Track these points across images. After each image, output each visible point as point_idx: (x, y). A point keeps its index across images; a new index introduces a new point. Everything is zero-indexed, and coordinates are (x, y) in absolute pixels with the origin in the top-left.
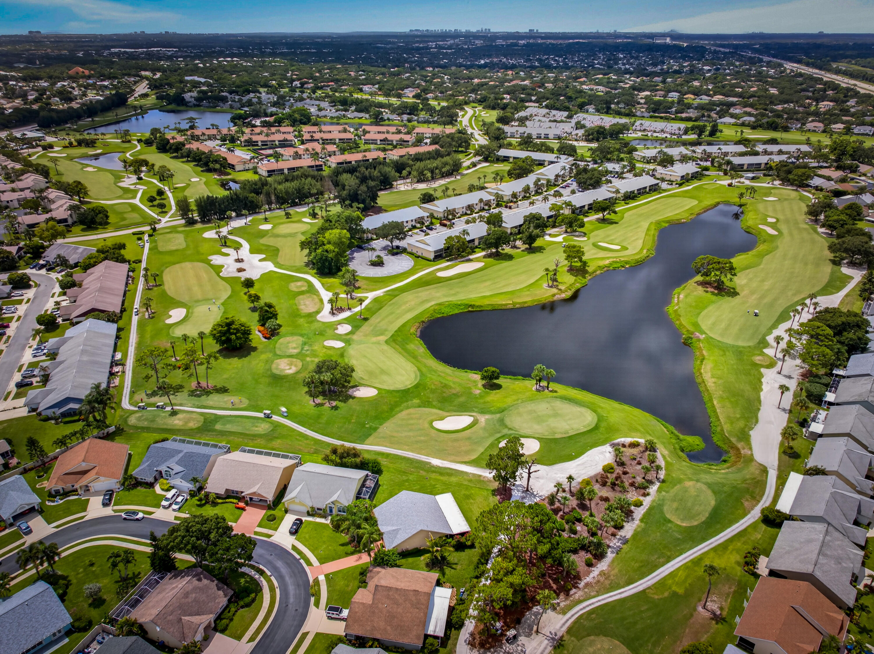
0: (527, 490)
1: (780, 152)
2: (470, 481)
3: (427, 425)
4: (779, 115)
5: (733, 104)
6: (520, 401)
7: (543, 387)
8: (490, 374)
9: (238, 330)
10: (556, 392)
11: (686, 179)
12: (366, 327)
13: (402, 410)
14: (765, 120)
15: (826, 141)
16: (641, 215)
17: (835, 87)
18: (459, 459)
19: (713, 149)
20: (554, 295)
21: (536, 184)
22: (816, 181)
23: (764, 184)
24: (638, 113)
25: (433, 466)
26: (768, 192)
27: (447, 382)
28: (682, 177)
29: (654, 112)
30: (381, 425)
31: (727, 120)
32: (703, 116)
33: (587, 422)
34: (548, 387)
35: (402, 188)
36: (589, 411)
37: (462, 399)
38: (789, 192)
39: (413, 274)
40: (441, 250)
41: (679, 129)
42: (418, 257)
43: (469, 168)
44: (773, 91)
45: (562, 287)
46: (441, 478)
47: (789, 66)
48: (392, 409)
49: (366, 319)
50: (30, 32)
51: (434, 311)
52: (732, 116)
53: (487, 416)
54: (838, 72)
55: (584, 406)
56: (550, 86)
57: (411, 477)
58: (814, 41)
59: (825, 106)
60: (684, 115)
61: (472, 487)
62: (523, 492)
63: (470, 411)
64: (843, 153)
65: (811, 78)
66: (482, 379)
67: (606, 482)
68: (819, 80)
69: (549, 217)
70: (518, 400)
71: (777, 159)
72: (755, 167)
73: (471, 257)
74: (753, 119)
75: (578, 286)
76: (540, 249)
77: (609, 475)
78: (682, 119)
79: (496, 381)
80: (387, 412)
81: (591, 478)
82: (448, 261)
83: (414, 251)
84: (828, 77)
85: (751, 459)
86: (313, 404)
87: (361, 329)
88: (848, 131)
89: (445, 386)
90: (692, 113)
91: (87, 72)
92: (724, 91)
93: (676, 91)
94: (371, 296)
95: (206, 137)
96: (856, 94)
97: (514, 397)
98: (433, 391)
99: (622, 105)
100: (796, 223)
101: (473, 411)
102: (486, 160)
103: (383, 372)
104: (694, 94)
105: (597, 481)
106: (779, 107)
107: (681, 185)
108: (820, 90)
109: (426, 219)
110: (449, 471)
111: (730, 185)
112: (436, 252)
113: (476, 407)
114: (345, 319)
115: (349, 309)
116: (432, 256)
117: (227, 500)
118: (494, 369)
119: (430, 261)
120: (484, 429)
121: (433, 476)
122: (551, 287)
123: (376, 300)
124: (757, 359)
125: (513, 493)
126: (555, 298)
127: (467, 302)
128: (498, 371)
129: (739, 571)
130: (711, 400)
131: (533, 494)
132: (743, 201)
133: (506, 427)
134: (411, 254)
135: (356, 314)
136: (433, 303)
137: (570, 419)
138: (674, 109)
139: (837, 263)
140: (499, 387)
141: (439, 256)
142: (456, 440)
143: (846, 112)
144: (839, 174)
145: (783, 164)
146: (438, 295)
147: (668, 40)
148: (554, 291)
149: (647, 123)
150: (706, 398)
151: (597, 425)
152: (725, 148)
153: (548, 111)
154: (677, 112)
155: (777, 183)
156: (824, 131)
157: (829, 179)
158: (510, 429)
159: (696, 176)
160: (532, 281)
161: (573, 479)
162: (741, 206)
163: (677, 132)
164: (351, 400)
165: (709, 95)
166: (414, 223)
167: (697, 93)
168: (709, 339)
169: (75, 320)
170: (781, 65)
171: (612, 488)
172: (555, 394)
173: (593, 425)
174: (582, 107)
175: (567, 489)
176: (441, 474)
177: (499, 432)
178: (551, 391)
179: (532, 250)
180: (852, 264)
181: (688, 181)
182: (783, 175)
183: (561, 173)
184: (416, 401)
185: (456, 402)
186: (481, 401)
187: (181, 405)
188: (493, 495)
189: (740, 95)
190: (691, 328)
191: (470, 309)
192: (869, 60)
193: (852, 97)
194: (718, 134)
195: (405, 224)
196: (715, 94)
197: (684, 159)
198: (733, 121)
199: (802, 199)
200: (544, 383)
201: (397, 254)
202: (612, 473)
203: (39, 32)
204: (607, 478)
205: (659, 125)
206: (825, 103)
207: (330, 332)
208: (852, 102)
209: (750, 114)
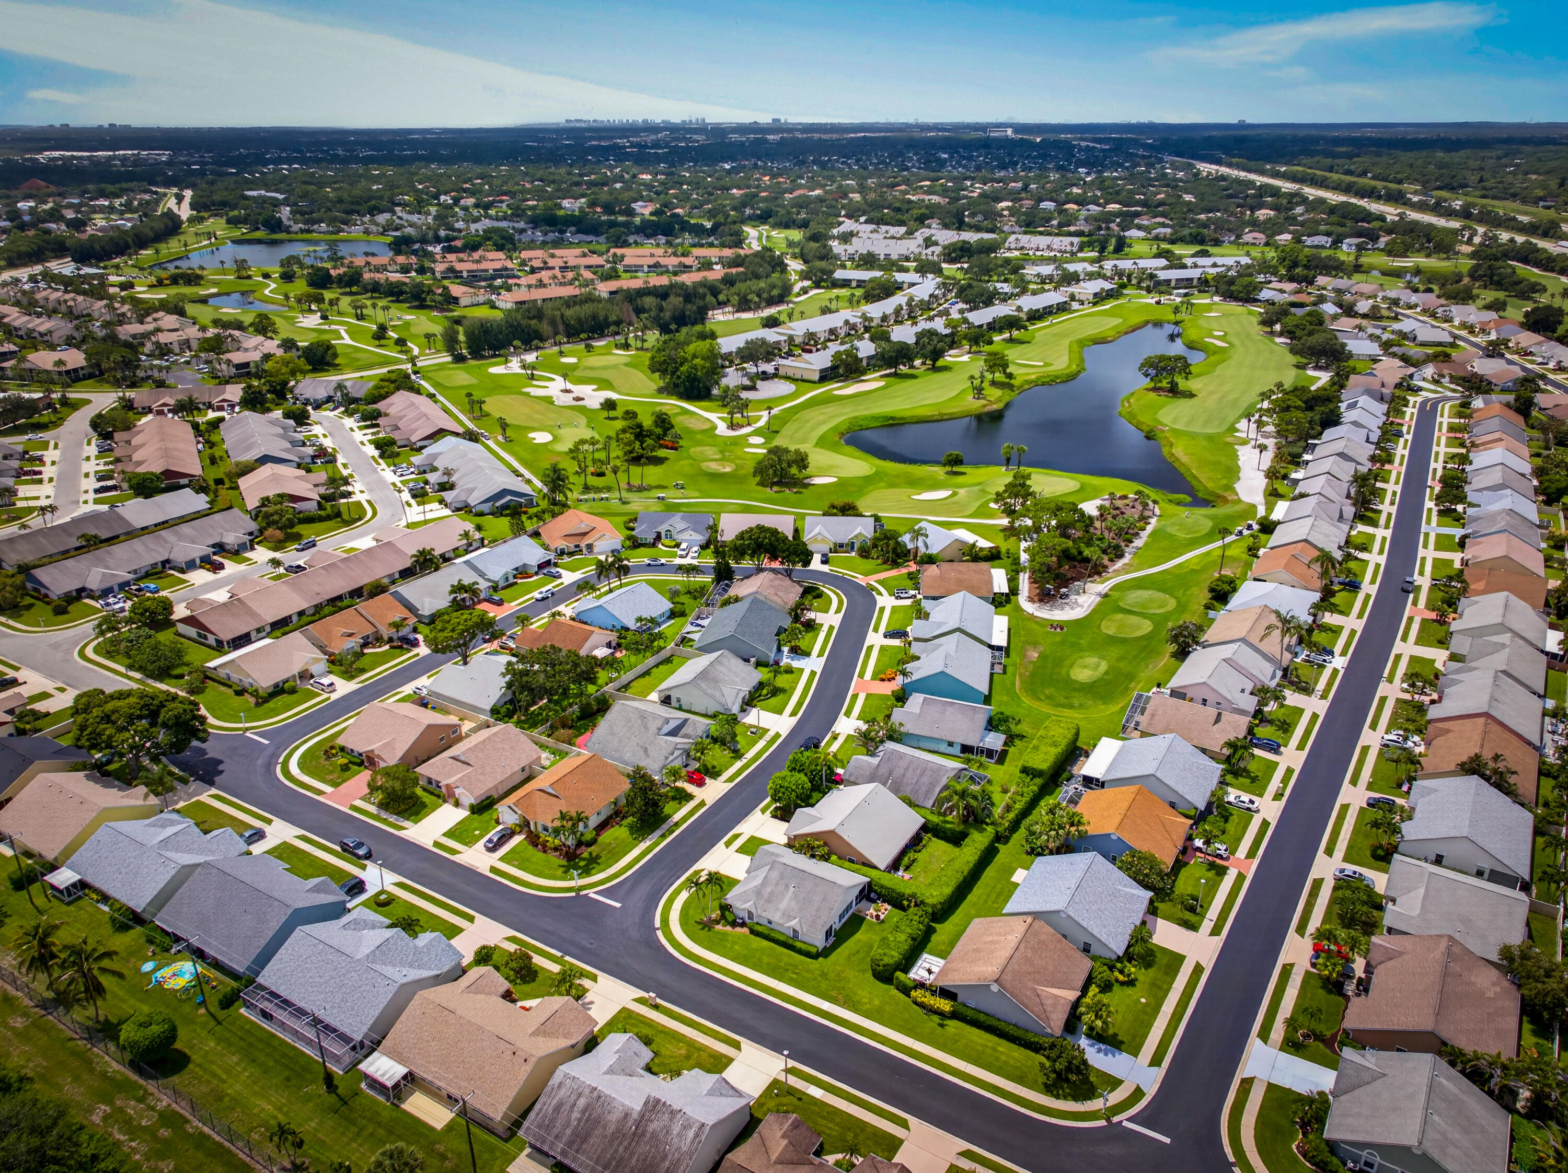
1: (1215, 265)
3: (904, 498)
4: (1205, 225)
5: (1137, 215)
6: (994, 478)
8: (953, 457)
11: (1100, 298)
12: (781, 438)
13: (872, 491)
14: (1186, 232)
15: (1271, 254)
16: (1055, 335)
17: (1275, 192)
19: (1126, 265)
20: (985, 407)
21: (909, 304)
22: (1265, 294)
23: (1202, 300)
24: (1006, 228)
26: (1209, 308)
28: (1095, 295)
29: (1028, 225)
31: (1134, 233)
32: (1100, 228)
33: (1071, 486)
35: (721, 318)
36: (1071, 481)
38: (1234, 307)
39: (804, 394)
40: (826, 369)
41: (1072, 244)
42: (797, 379)
43: (799, 295)
44: (1188, 198)
45: (990, 399)
47: (1206, 168)
48: (860, 490)
49: (776, 432)
51: (849, 424)
52: (1139, 228)
54: (1276, 175)
56: (856, 197)
58: (1235, 133)
59: (1263, 214)
60: (1072, 229)
63: (944, 489)
64: (1295, 264)
65: (1238, 181)
68: (1251, 183)
70: (991, 477)
71: (1213, 271)
72: (1187, 283)
73: (863, 377)
74: (1168, 230)
75: (1009, 397)
76: (946, 368)
78: (1070, 234)
79: (956, 470)
82: (837, 382)
83: (790, 374)
84: (1259, 180)
85: (1239, 501)
86: (772, 491)
87: (776, 440)
88: (1297, 240)
90: (1081, 226)
91: (54, 188)
92: (1120, 198)
93: (1051, 200)
94: (765, 414)
96: (1304, 200)
97: (985, 477)
99: (980, 217)
100: (1248, 336)
102: (817, 285)
104: (1076, 203)
106: (1202, 216)
107: (1095, 304)
108: (1254, 196)
109: (783, 344)
111: (1158, 303)
112: (822, 371)
113: (948, 486)
114: (751, 432)
115: (749, 425)
116: (816, 377)
119: (815, 382)
120: (968, 497)
122: (978, 399)
123: (774, 417)
124: (1229, 440)
126: (987, 409)
129: (1245, 557)
130: (1189, 470)
132: (1179, 317)
134: (786, 377)
135: (760, 428)
136: (844, 417)
138: (1055, 222)
139: (1301, 367)
140: (961, 473)
141: (826, 376)
143: (1293, 220)
144: (1293, 286)
145: (1219, 277)
146: (845, 410)
147: (1009, 132)
148: (983, 402)
149: (1025, 239)
150: (1182, 470)
151: (1081, 487)
152: (1142, 263)
153: (873, 227)
154: (1060, 225)
155: (1217, 299)
156: (1267, 244)
157: (1282, 291)
159: (1109, 295)
160: (954, 394)
162: (1177, 323)
163: (1069, 248)
164: (811, 487)
165: (1099, 205)
167: (1081, 202)
168: (1174, 430)
169: (419, 444)
170: (1192, 166)
173: (1078, 488)
174: (921, 220)
177: (985, 497)
179: (935, 369)
180: (1317, 368)
181: (1103, 299)
182: (1223, 287)
183: (936, 294)
184: (883, 484)
185: (924, 483)
189: (1144, 204)
190: (1152, 424)
191: (891, 422)
192: (1317, 158)
193: (1298, 204)
194: (1127, 250)
196: (1107, 203)
197: (1091, 276)
198: (1142, 234)
199: (1250, 313)
201: (767, 379)
205: (1043, 241)
206: (1263, 211)
207: (742, 443)
208: (1299, 210)
209: (1164, 225)
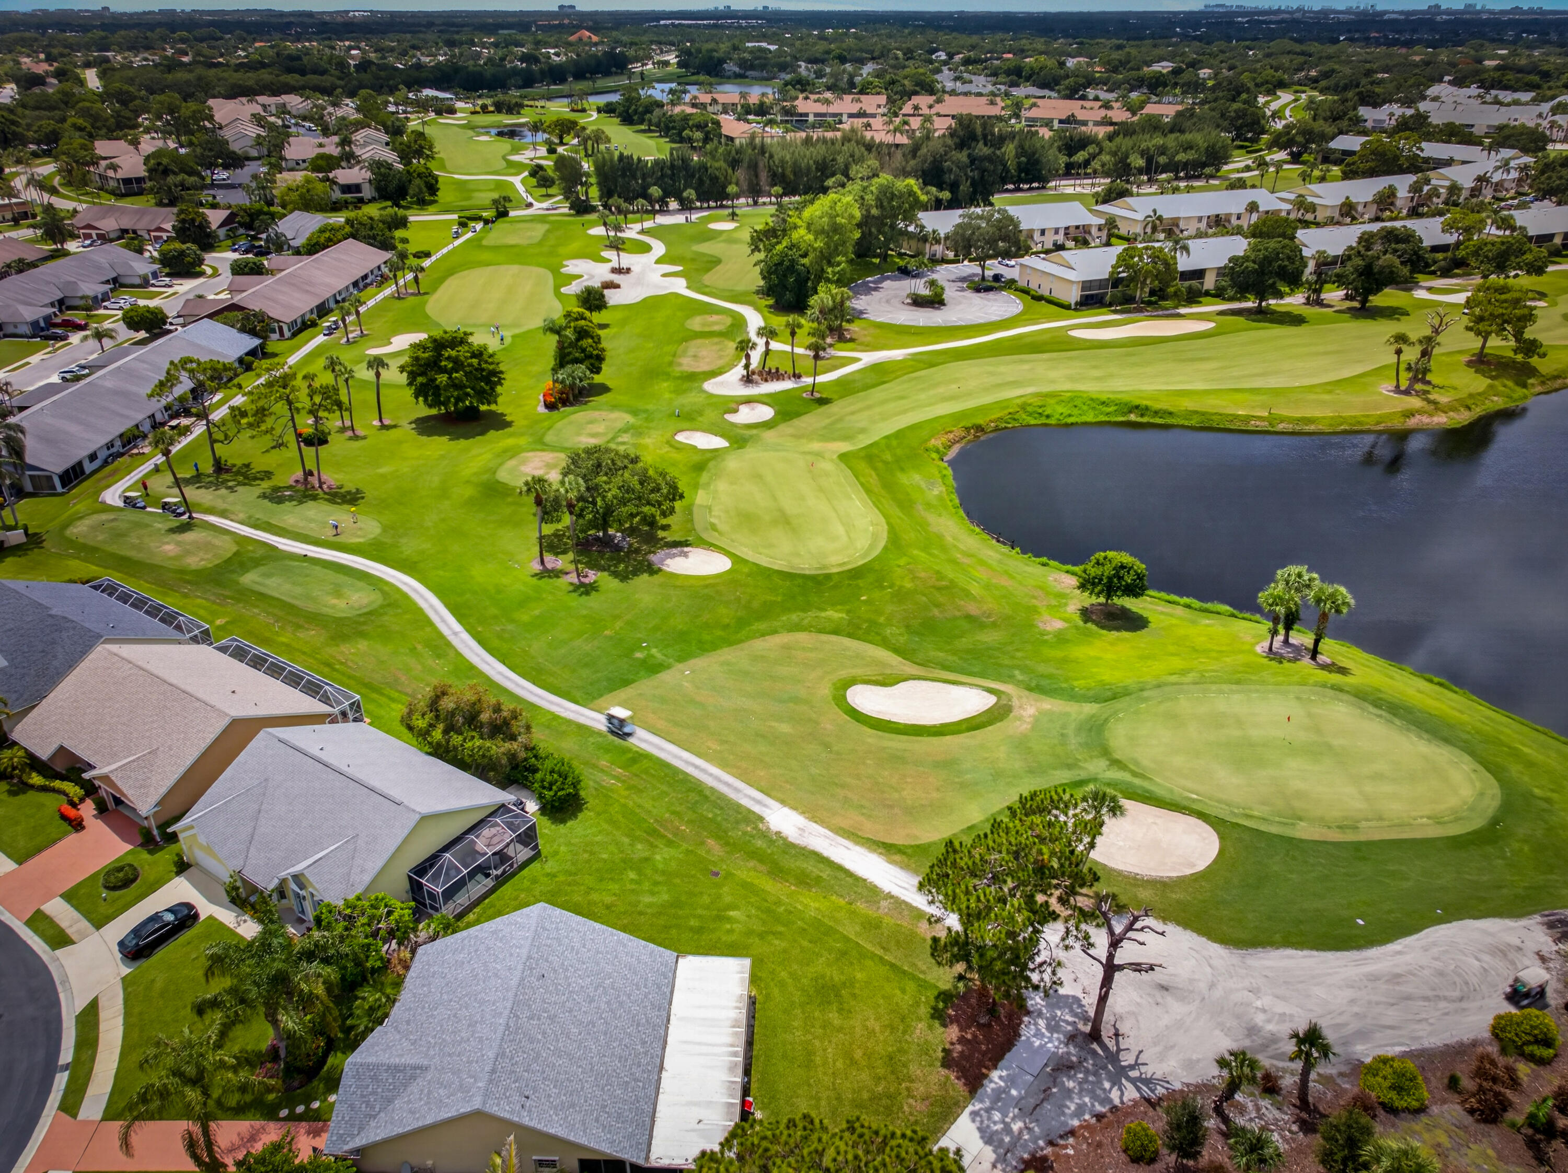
0: (1095, 1035)
2: (872, 926)
3: (825, 690)
6: (1190, 677)
7: (1298, 651)
8: (1108, 570)
9: (458, 364)
10: (1343, 671)
12: (815, 419)
13: (774, 632)
18: (871, 829)
20: (1410, 414)
25: (765, 835)
27: (961, 580)
30: (681, 659)
33: (1452, 802)
34: (1314, 653)
35: (1069, 190)
36: (1467, 764)
37: (989, 637)
39: (1008, 329)
40: (1101, 283)
42: (1039, 298)
45: (1442, 398)
46: (768, 885)
48: (742, 623)
49: (823, 402)
50: (561, 7)
51: (1023, 407)
53: (1048, 704)
55: (1447, 741)
57: (662, 856)
61: (863, 955)
62: (1071, 1038)
63: (999, 678)
66: (1082, 587)
67: (1505, 1105)
69: (1435, 249)
70: (1183, 672)
73: (1182, 311)
75: (1498, 403)
76: (1390, 313)
77: (1523, 1069)
79: (1129, 603)
80: (727, 626)
81: (1424, 1057)
82: (1115, 312)
83: (1034, 285)
86: (537, 567)
87: (796, 422)
89: (950, 588)
91: (595, 39)
94: (868, 358)
95: (720, 108)
97: (1177, 663)
98: (900, 596)
101: (1010, 679)
103: (784, 520)
105: (1453, 1084)
109: (1094, 231)
110: (810, 867)
112: (1086, 285)
113: (1024, 669)
114: (769, 395)
115: (797, 376)
116: (1073, 295)
117: (57, 784)
118: (1125, 558)
119: (1067, 307)
120: (1021, 745)
121: (746, 871)
122: (1407, 392)
123: (876, 368)
125: (1027, 1031)
126: (1412, 422)
127: (1126, 398)
128: (1141, 567)
131: (1114, 1057)
133: (1105, 752)
134: (1025, 292)
135: (804, 389)
136: (1030, 390)
137: (1378, 777)
140: (1135, 623)
141: (1093, 298)
142: (897, 759)
146: (1053, 374)
148: (1414, 402)
151: (1494, 822)
158: (1116, 763)
160: (1347, 373)
161: (1326, 1051)
164: (645, 576)
166: (1060, 238)
171: (1532, 1144)
172: (1335, 678)
173: (1477, 823)
175: (1289, 1082)
176: (777, 871)
177: (1069, 767)
178: (1324, 667)
179: (1365, 312)
183: (1497, 177)
184: (835, 615)
185: (964, 643)
186: (1058, 653)
187: (223, 514)
188: (938, 1015)
191: (1133, 417)
195: (1037, 236)
200: (1302, 638)
201: (988, 289)
202: (1542, 1062)
203: (573, 7)
204: (1514, 1083)
207: (711, 415)
